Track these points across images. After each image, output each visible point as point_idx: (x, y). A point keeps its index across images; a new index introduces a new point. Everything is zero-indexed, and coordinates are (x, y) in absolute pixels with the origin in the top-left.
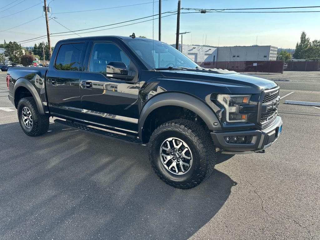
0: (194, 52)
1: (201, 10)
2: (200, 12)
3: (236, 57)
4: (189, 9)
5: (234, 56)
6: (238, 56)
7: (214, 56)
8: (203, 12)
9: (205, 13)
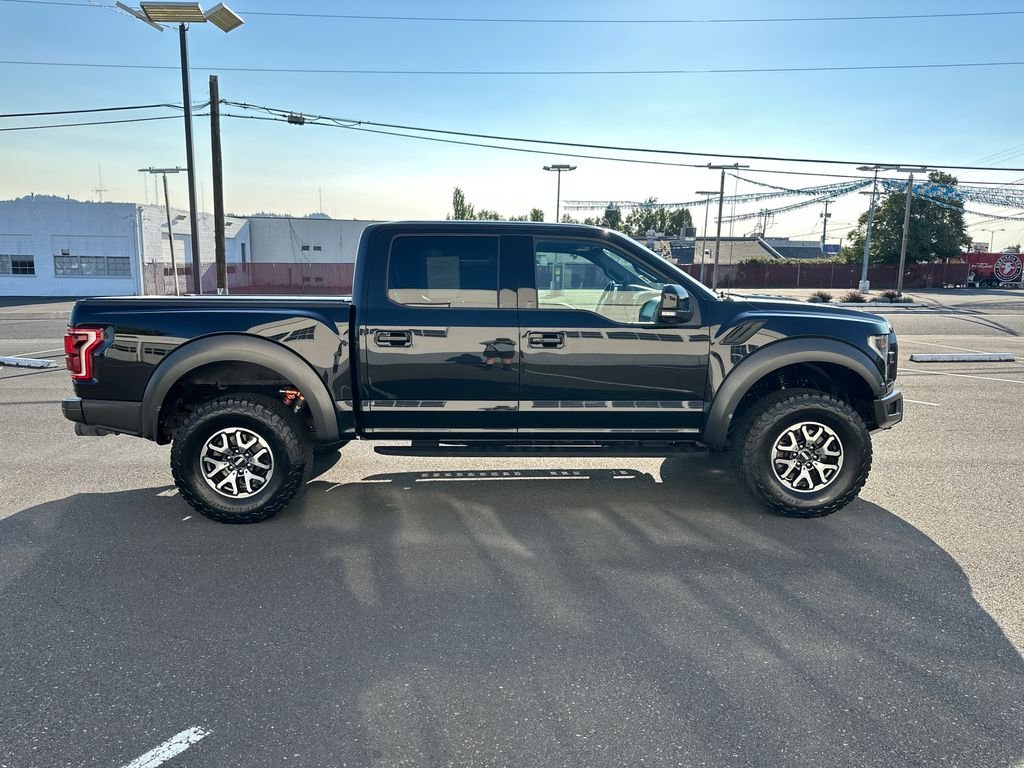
0: (181, 230)
1: (287, 114)
2: (286, 119)
3: (311, 249)
4: (245, 106)
5: (306, 248)
6: (318, 248)
7: (243, 245)
8: (296, 120)
9: (302, 123)
